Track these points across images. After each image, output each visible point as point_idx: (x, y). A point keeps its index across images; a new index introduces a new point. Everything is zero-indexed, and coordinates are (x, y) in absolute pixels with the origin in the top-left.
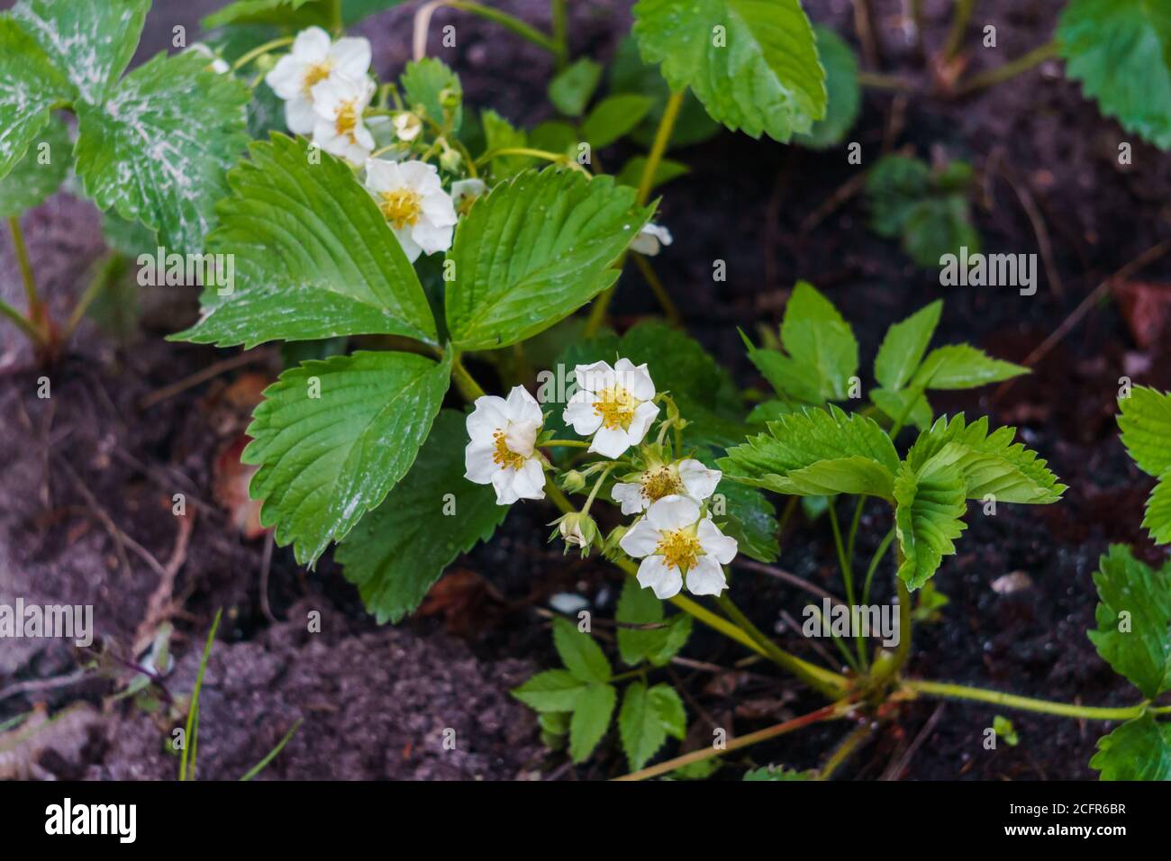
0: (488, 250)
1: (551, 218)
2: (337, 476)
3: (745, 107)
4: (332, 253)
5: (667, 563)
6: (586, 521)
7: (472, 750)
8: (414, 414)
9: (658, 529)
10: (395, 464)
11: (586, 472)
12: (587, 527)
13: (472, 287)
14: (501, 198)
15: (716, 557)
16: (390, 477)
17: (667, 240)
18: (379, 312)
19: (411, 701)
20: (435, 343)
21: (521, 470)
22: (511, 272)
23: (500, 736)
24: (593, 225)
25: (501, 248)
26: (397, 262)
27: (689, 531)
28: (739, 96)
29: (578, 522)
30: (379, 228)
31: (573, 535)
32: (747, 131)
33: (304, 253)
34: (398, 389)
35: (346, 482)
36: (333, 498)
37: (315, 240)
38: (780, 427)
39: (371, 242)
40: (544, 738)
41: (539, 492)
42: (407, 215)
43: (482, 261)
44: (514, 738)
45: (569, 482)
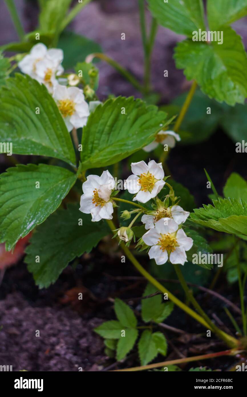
0: (101, 128)
1: (129, 119)
2: (26, 214)
3: (217, 90)
4: (35, 126)
5: (163, 248)
6: (129, 231)
7: (75, 354)
8: (62, 191)
9: (159, 232)
10: (51, 208)
11: (132, 212)
12: (129, 233)
13: (93, 143)
14: (109, 106)
15: (184, 247)
16: (48, 213)
17: (178, 139)
18: (53, 151)
19: (51, 332)
20: (75, 166)
21: (104, 208)
22: (110, 139)
23: (88, 349)
24: (147, 124)
25: (107, 128)
26: (62, 130)
27: (173, 235)
28: (216, 87)
29: (125, 231)
30: (56, 115)
31: (123, 236)
32: (217, 100)
33: (24, 126)
34: (57, 182)
35: (30, 216)
36: (24, 223)
37: (29, 120)
38: (218, 203)
39: (52, 121)
40: (106, 352)
41: (110, 216)
42: (69, 111)
43: (98, 133)
44: (93, 351)
45: (124, 214)
